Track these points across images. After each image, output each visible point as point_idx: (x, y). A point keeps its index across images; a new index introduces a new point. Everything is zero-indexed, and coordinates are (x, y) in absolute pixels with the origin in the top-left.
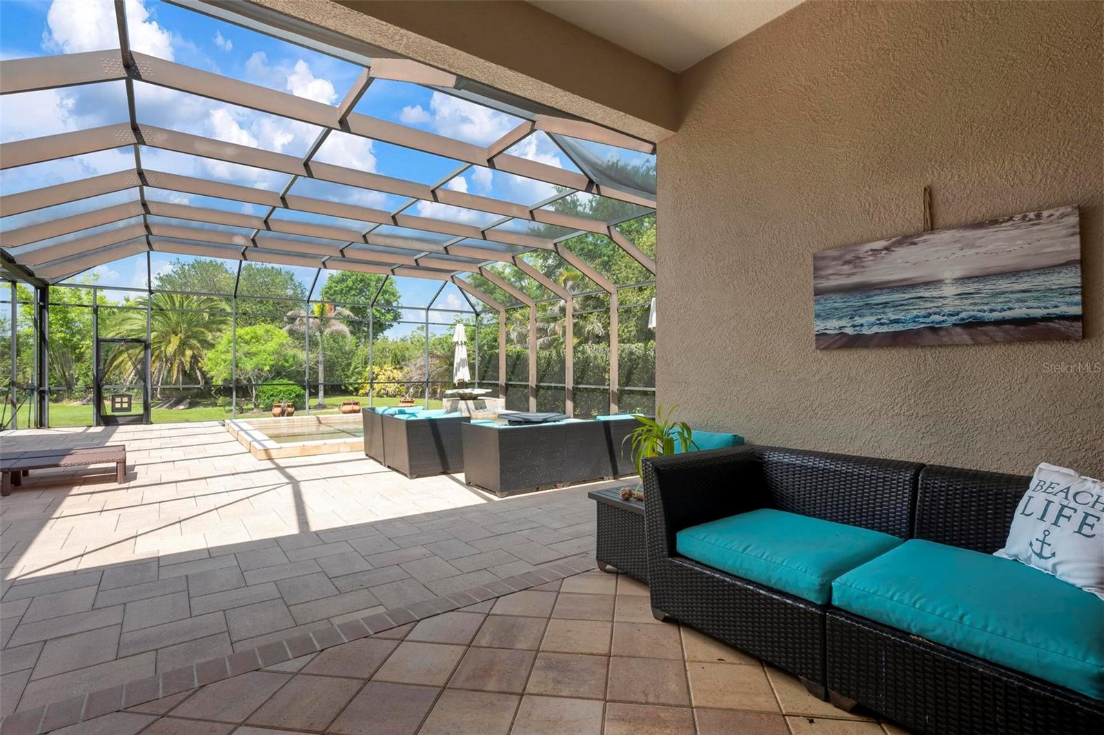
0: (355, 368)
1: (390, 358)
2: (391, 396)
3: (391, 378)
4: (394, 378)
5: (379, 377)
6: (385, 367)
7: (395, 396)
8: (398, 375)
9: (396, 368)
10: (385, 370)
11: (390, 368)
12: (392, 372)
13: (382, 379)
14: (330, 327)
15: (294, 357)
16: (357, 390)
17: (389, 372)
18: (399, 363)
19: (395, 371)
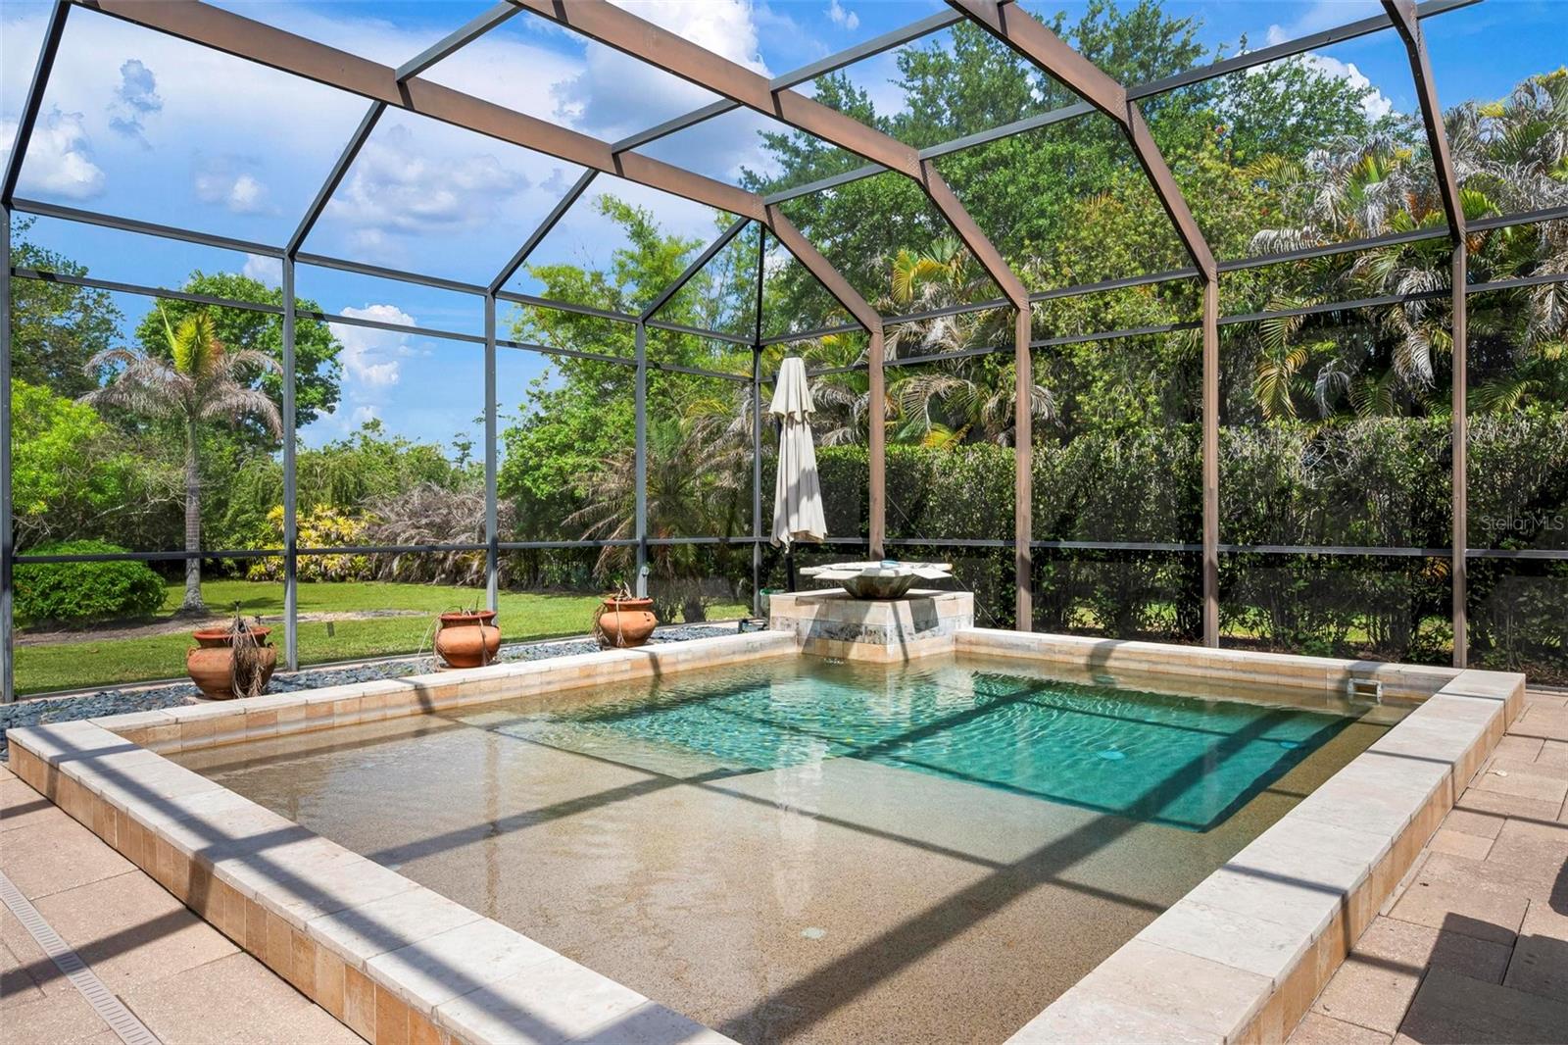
0: (236, 515)
1: (329, 491)
2: (332, 580)
3: (333, 536)
4: (340, 537)
5: (302, 534)
6: (318, 510)
7: (343, 579)
8: (351, 529)
9: (341, 513)
10: (318, 518)
11: (329, 513)
12: (333, 521)
13: (310, 538)
14: (218, 397)
15: (124, 476)
16: (243, 567)
17: (329, 523)
18: (349, 501)
19: (341, 520)
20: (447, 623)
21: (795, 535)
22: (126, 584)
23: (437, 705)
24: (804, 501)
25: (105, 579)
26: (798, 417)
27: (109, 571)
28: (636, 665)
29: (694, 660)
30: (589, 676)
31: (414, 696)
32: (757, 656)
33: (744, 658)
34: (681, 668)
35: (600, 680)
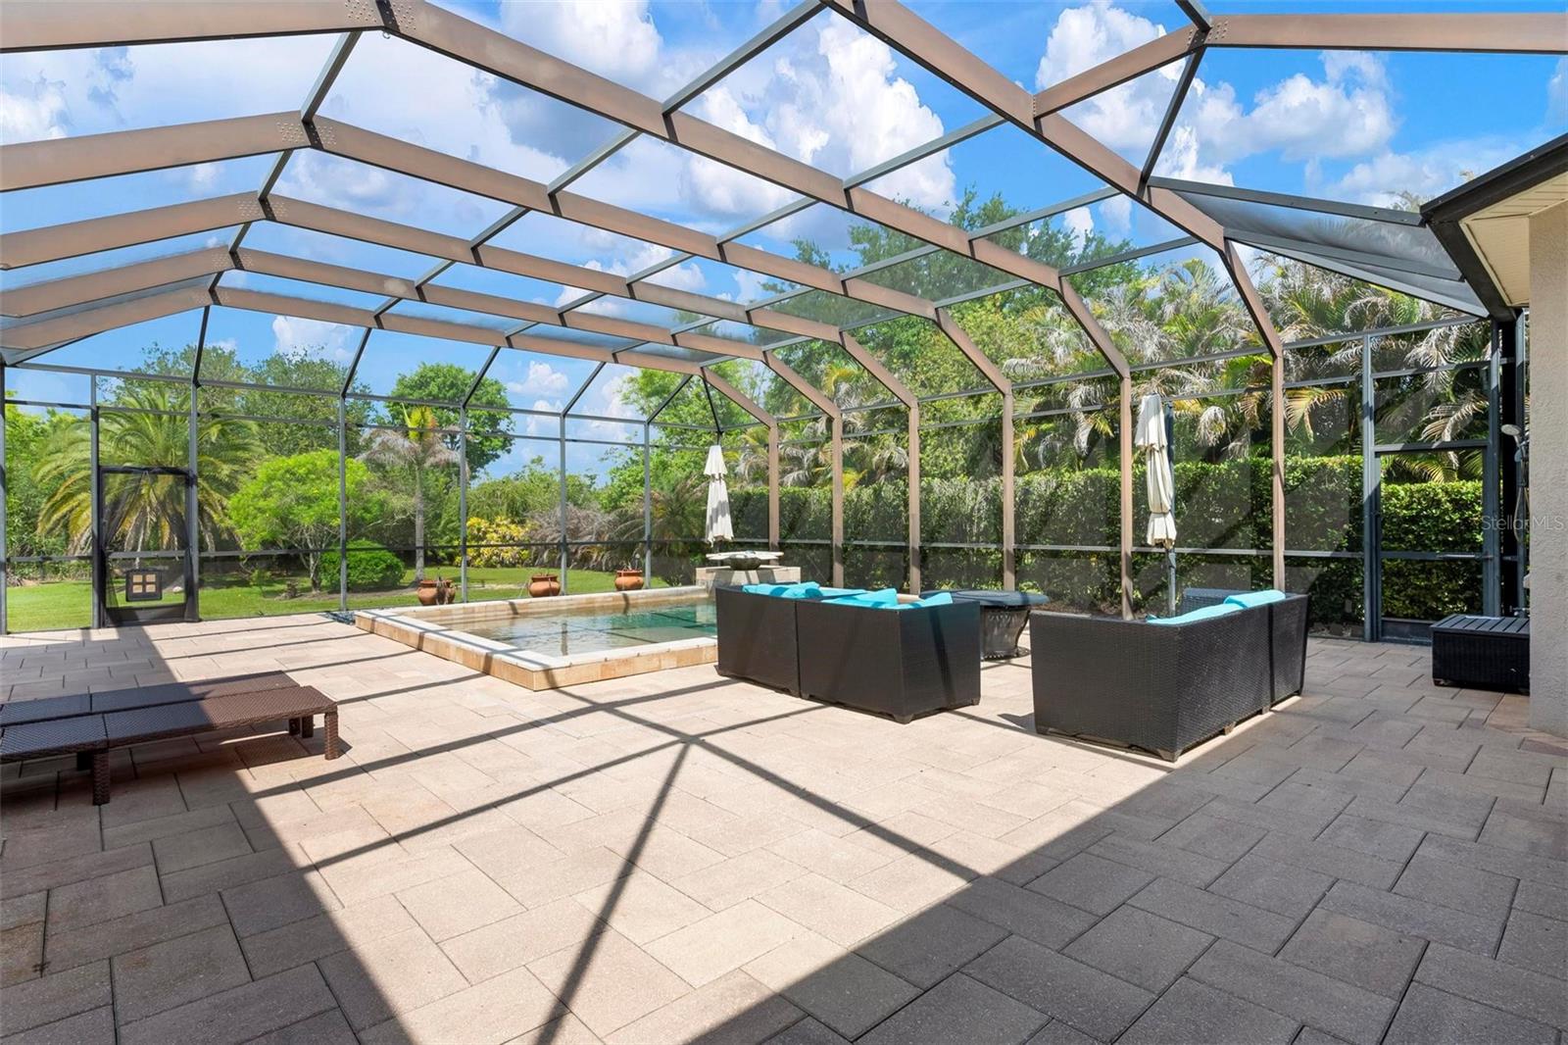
0: (447, 523)
1: (505, 507)
2: (507, 566)
3: (508, 537)
4: (512, 538)
5: (488, 536)
6: (498, 520)
7: (513, 565)
8: (518, 532)
9: (513, 522)
10: (498, 525)
11: (505, 522)
12: (508, 528)
13: (493, 538)
14: (434, 454)
15: (382, 504)
16: (451, 558)
17: (504, 529)
18: (517, 514)
19: (513, 526)
20: (535, 580)
21: (716, 538)
22: (384, 565)
23: (520, 611)
24: (720, 517)
25: (373, 563)
26: (717, 477)
27: (374, 558)
28: (615, 599)
29: (647, 598)
30: (590, 603)
31: (509, 607)
32: (683, 597)
33: (675, 598)
34: (640, 601)
35: (597, 605)
